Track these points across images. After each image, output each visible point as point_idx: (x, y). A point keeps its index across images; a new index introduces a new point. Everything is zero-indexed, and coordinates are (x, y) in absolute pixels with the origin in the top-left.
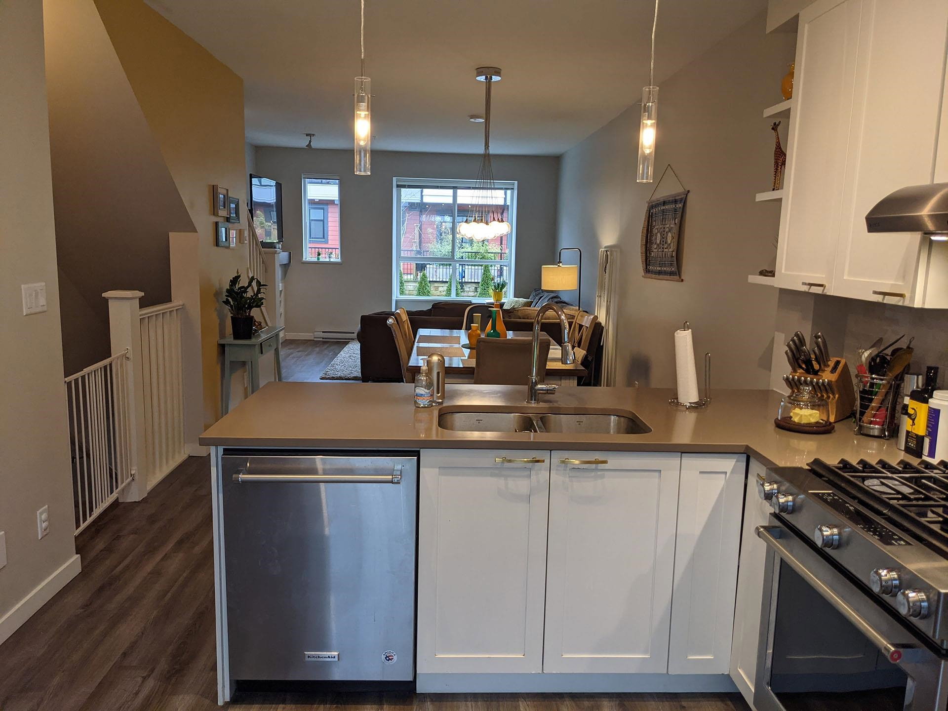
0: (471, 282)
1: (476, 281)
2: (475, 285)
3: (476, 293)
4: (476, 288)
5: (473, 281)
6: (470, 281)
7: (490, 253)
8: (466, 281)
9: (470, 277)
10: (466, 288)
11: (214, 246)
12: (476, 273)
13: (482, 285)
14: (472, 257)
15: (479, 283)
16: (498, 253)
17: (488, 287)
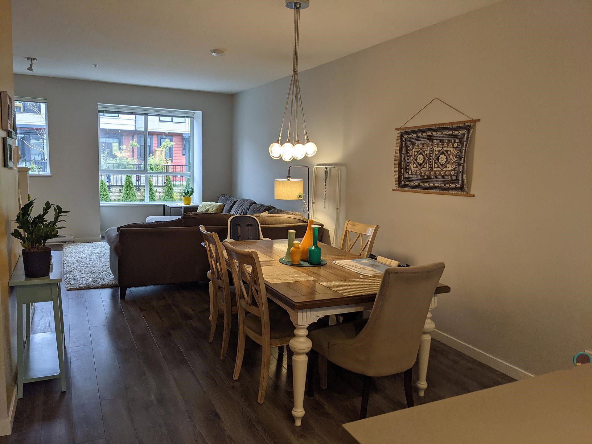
0: (116, 186)
1: (120, 185)
2: (119, 188)
3: (120, 193)
4: (120, 190)
5: (118, 184)
6: (115, 184)
7: (130, 164)
8: (113, 184)
9: (115, 182)
10: (113, 190)
11: (3, 167)
12: (120, 178)
13: (126, 188)
14: (116, 167)
15: (123, 186)
16: (136, 164)
17: (131, 189)
